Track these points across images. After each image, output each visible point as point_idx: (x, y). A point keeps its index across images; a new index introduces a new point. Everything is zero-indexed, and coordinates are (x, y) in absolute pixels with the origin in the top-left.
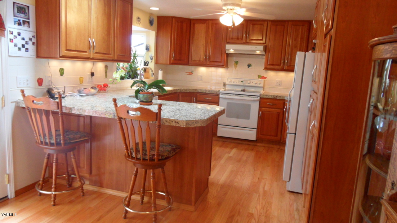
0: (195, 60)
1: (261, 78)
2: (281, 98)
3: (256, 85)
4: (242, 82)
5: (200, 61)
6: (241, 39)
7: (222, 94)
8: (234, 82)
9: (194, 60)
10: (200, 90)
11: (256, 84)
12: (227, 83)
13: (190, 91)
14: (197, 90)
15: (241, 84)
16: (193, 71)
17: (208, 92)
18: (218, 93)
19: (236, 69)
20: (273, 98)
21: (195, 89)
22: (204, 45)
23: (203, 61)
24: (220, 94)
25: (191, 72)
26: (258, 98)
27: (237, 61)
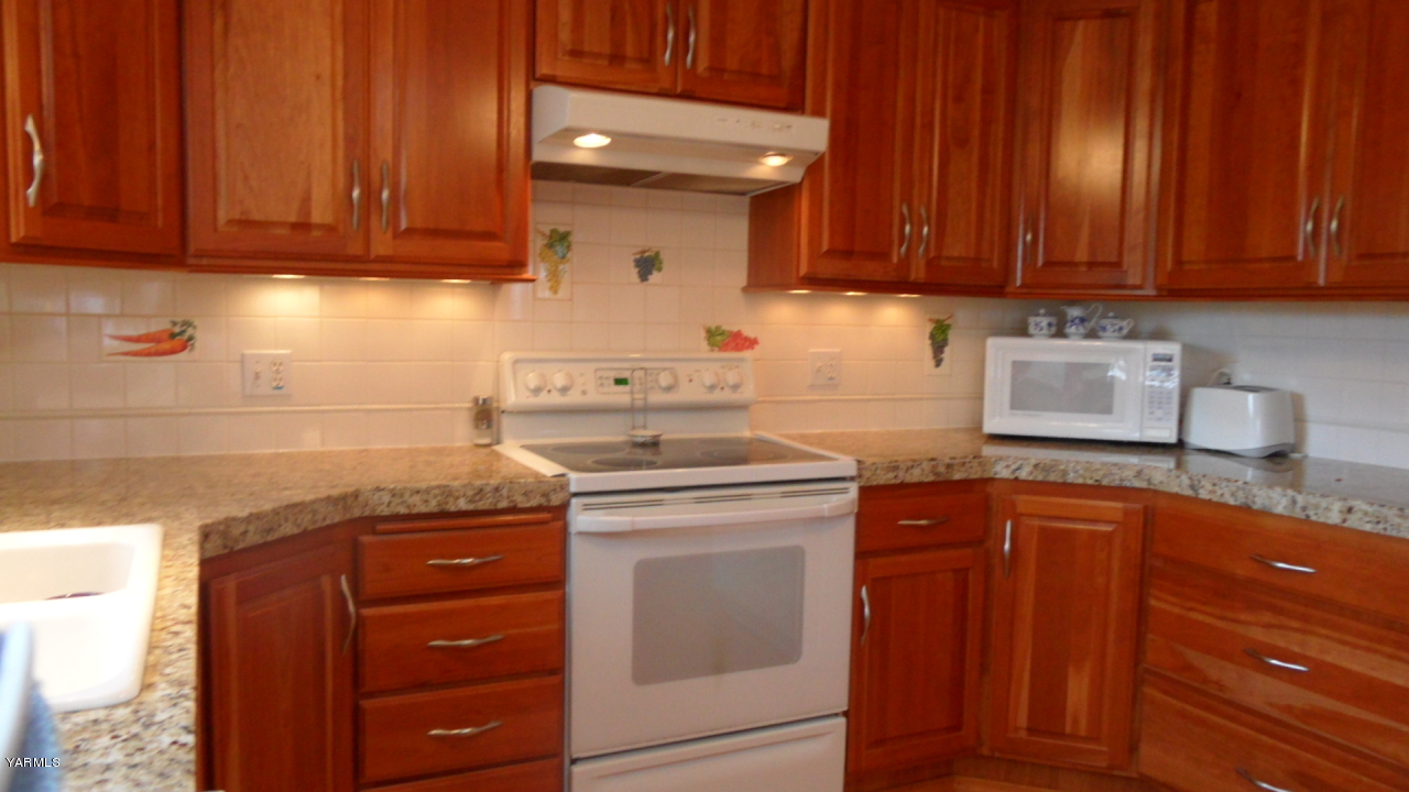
0: (256, 216)
1: (724, 347)
2: (975, 474)
3: (718, 396)
4: (620, 382)
5: (303, 226)
6: (641, 60)
7: (587, 507)
8: (564, 390)
9: (246, 223)
10: (394, 493)
11: (712, 388)
12: (512, 397)
13: (306, 522)
14: (356, 495)
15: (620, 396)
16: (188, 324)
17: (463, 505)
18: (556, 500)
19: (554, 289)
20: (931, 478)
21: (343, 498)
22: (340, 82)
23: (330, 229)
24: (574, 501)
25: (173, 336)
26: (845, 491)
27: (562, 229)
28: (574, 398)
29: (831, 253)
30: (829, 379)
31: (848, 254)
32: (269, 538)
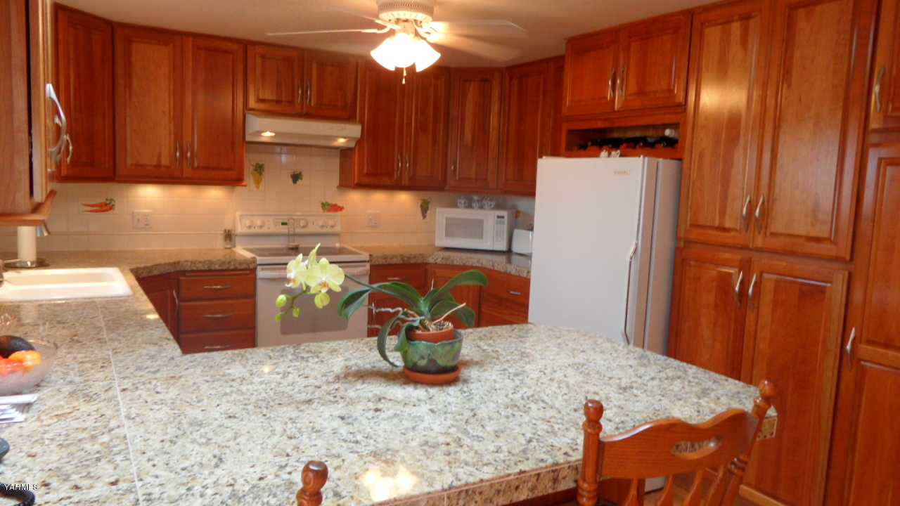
0: (141, 163)
1: (329, 210)
2: (420, 261)
3: (325, 230)
4: (283, 224)
5: (158, 166)
6: (289, 102)
7: (263, 269)
8: (261, 227)
9: (137, 165)
10: (192, 262)
11: (322, 227)
12: (240, 229)
13: (162, 270)
14: (178, 263)
15: (284, 229)
16: (112, 200)
17: (217, 267)
18: (252, 266)
19: (258, 187)
20: (401, 262)
21: (174, 263)
22: (172, 113)
23: (169, 167)
24: (258, 267)
25: (106, 204)
26: (365, 266)
27: (260, 163)
28: (264, 230)
29: (367, 174)
30: (375, 223)
31: (375, 175)
32: (150, 275)
